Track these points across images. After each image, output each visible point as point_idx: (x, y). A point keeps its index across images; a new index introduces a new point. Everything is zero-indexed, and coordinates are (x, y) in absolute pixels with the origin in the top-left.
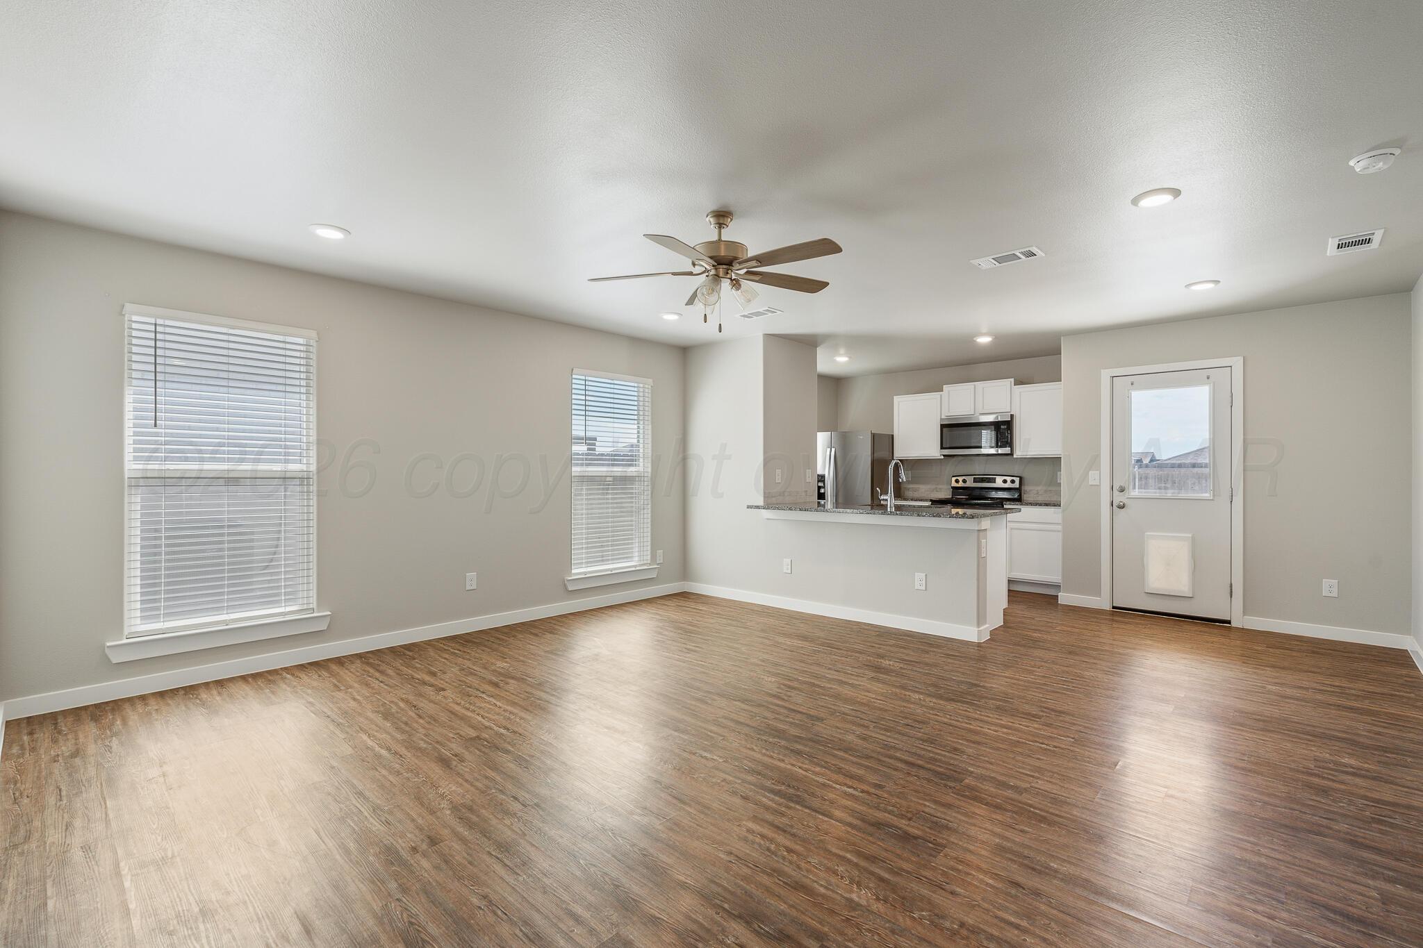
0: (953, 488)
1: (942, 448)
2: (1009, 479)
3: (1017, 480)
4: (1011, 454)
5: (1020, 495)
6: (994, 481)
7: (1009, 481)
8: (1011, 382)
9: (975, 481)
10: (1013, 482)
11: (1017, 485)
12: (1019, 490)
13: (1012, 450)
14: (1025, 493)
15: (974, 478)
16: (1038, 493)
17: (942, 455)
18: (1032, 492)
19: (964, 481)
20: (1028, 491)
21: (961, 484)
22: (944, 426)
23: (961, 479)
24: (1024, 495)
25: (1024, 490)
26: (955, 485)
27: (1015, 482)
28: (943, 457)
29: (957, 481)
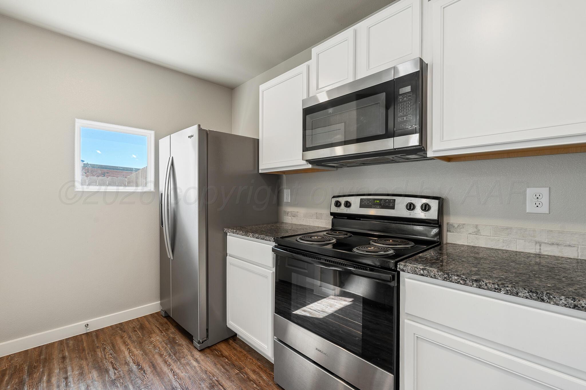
0: (332, 214)
1: (305, 149)
2: (419, 202)
3: (434, 204)
4: (423, 149)
5: (440, 234)
6: (391, 205)
7: (418, 208)
9: (362, 206)
10: (426, 208)
11: (433, 214)
12: (437, 223)
13: (423, 139)
14: (449, 229)
15: (361, 199)
16: (477, 232)
17: (307, 161)
18: (463, 228)
19: (348, 205)
20: (456, 227)
21: (343, 210)
22: (307, 112)
23: (343, 200)
24: (448, 233)
25: (447, 224)
26: (335, 210)
27: (431, 208)
28: (310, 166)
29: (338, 204)
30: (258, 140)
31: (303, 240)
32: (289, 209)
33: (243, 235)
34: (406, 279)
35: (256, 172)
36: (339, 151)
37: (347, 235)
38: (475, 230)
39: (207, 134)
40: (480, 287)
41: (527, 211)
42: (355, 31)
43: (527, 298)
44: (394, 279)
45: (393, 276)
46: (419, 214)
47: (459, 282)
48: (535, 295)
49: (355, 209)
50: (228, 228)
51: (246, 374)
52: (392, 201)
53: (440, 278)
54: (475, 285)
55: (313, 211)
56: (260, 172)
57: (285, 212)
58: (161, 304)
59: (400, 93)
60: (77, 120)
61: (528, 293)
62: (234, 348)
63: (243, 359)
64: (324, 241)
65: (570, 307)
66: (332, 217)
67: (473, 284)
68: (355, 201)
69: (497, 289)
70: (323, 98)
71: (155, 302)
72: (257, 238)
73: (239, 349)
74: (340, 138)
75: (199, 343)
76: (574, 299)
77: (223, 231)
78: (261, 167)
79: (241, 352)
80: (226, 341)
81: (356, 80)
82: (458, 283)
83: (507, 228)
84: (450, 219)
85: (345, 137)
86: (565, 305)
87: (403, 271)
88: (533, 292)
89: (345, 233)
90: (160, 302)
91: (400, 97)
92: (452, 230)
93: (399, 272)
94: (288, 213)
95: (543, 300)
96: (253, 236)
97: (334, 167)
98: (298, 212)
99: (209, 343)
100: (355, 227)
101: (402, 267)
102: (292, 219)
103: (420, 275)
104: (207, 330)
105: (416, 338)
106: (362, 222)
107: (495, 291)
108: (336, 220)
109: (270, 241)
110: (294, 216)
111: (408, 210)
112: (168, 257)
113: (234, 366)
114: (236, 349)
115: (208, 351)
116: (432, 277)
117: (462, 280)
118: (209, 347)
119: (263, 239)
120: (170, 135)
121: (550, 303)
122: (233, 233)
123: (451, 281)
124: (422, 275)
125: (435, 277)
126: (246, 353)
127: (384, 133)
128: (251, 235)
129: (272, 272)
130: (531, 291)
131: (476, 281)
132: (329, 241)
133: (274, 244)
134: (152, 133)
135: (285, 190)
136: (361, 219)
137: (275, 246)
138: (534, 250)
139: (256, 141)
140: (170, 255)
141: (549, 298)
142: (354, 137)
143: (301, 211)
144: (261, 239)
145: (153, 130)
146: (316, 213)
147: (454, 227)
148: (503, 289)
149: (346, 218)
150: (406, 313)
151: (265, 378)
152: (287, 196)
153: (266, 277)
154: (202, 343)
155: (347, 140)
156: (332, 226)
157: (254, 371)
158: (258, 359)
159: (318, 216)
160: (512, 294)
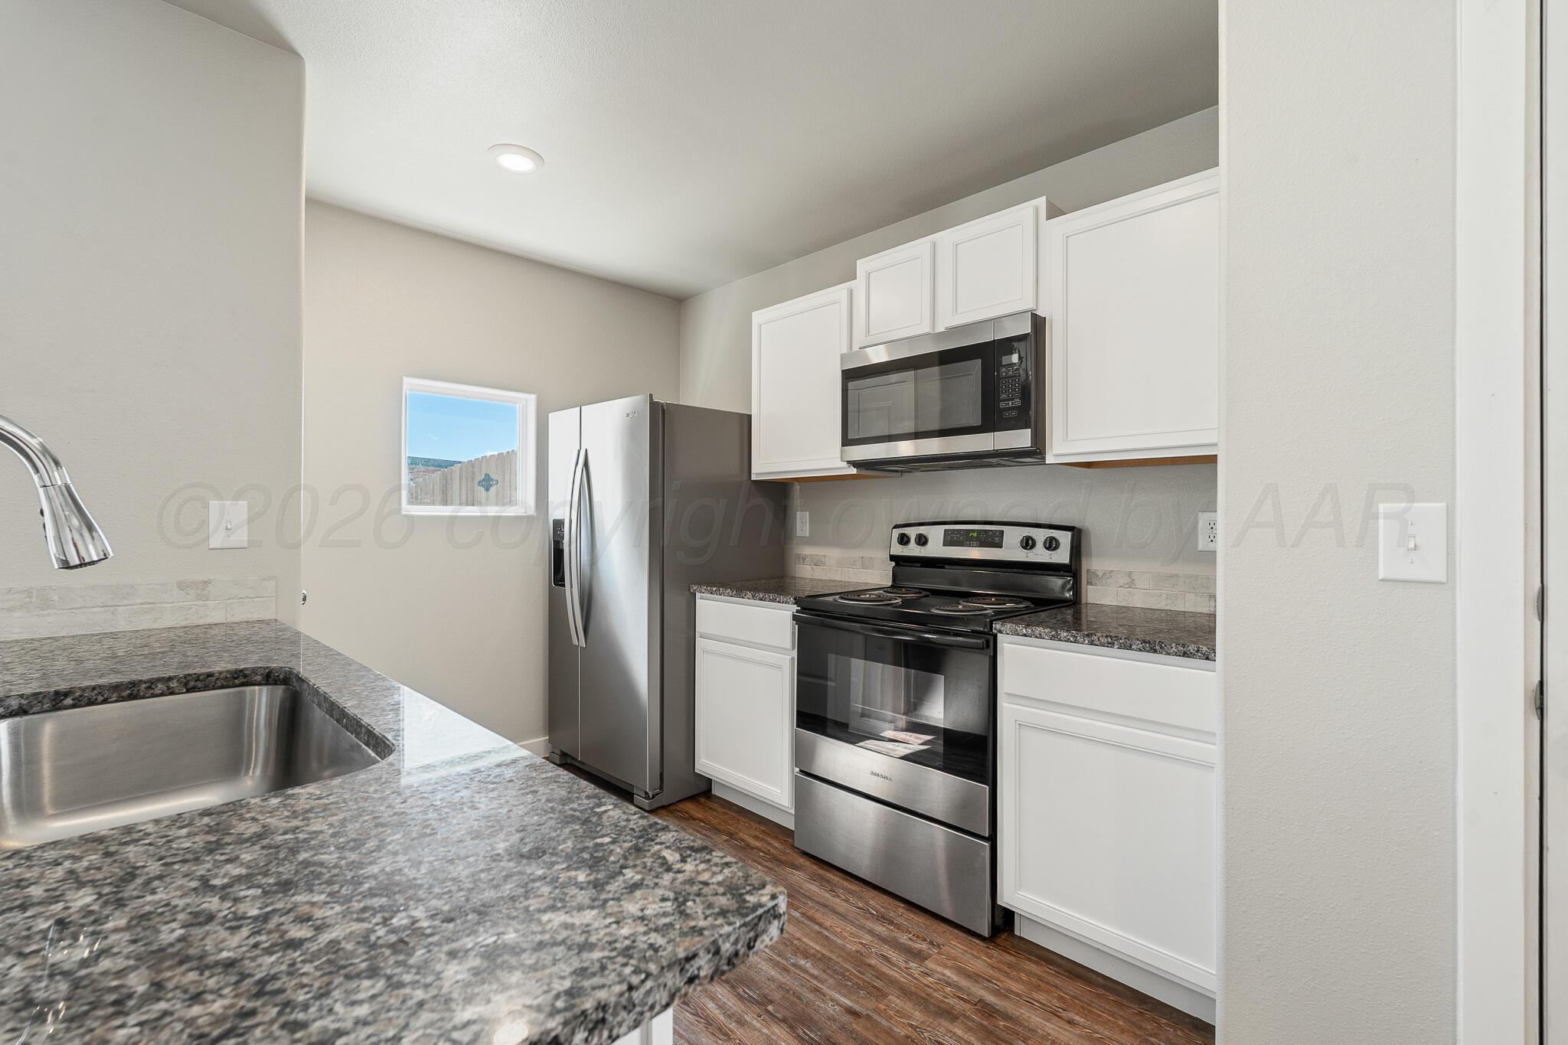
0: (893, 558)
1: (846, 442)
2: (1040, 535)
3: (1065, 538)
4: (1037, 451)
5: (1076, 588)
6: (996, 540)
7: (1040, 545)
8: (1037, 210)
9: (950, 540)
10: (1052, 544)
11: (1062, 556)
12: (1070, 569)
13: (1039, 438)
14: (1089, 581)
15: (945, 530)
16: (1131, 584)
17: (849, 462)
18: (1111, 577)
19: (922, 540)
20: (1100, 576)
21: (913, 550)
22: (850, 375)
23: (913, 533)
24: (1089, 587)
25: (1087, 571)
26: (898, 550)
27: (1059, 544)
28: (854, 471)
29: (904, 540)
30: (750, 416)
31: (845, 599)
32: (807, 551)
33: (731, 596)
34: (1005, 644)
35: (745, 478)
36: (905, 449)
37: (920, 593)
38: (1129, 580)
39: (663, 411)
40: (1092, 643)
41: (1199, 549)
42: (934, 245)
43: (1140, 650)
44: (988, 646)
45: (988, 642)
46: (1040, 555)
47: (1069, 639)
48: (1148, 645)
49: (936, 548)
50: (700, 584)
51: (743, 840)
52: (998, 534)
53: (1046, 637)
54: (1087, 642)
55: (857, 554)
56: (754, 478)
57: (799, 555)
58: (550, 741)
59: (1003, 364)
60: (406, 379)
61: (1142, 643)
62: (711, 809)
63: (731, 822)
64: (882, 601)
65: (1180, 656)
66: (893, 564)
67: (1084, 641)
68: (936, 534)
69: (1110, 643)
70: (878, 356)
71: (537, 738)
72: (761, 600)
73: (720, 810)
74: (909, 427)
75: (647, 797)
76: (1184, 646)
77: (690, 590)
78: (754, 471)
79: (725, 813)
80: (692, 798)
81: (936, 332)
82: (1068, 641)
83: (1172, 576)
84: (1092, 564)
85: (916, 425)
86: (1176, 654)
87: (1000, 632)
88: (1146, 643)
89: (918, 590)
90: (548, 738)
91: (1004, 370)
92: (1094, 581)
93: (996, 634)
94: (804, 559)
95: (1155, 651)
96: (754, 597)
97: (896, 471)
98: (825, 556)
99: (663, 800)
100: (938, 580)
101: (998, 627)
102: (813, 569)
103: (1022, 635)
104: (661, 774)
105: (1018, 726)
106: (948, 571)
107: (1108, 647)
108: (899, 569)
109: (786, 602)
110: (818, 563)
111: (1047, 549)
112: (574, 643)
113: (718, 831)
114: (715, 810)
115: (664, 812)
116: (1036, 637)
117: (1072, 636)
118: (663, 807)
119: (774, 600)
120: (579, 408)
121: (1162, 653)
122: (711, 593)
123: (1060, 640)
124: (1025, 635)
125: (1041, 637)
126: (734, 815)
127: (980, 424)
128: (749, 594)
129: (790, 657)
130: (1144, 642)
131: (1088, 635)
132: (890, 600)
133: (795, 608)
134: (532, 399)
135: (798, 513)
136: (946, 567)
137: (797, 611)
138: (1208, 609)
139: (746, 421)
140: (578, 640)
141: (1161, 647)
142: (935, 426)
143: (833, 554)
144: (770, 600)
145: (534, 393)
146: (862, 557)
147: (1097, 576)
148: (1116, 643)
149: (919, 565)
150: (1005, 693)
151: (777, 845)
152: (802, 523)
153: (780, 668)
154: (653, 797)
155: (918, 431)
156: (894, 580)
157: (756, 838)
158: (759, 823)
159: (866, 563)
160: (1125, 648)
